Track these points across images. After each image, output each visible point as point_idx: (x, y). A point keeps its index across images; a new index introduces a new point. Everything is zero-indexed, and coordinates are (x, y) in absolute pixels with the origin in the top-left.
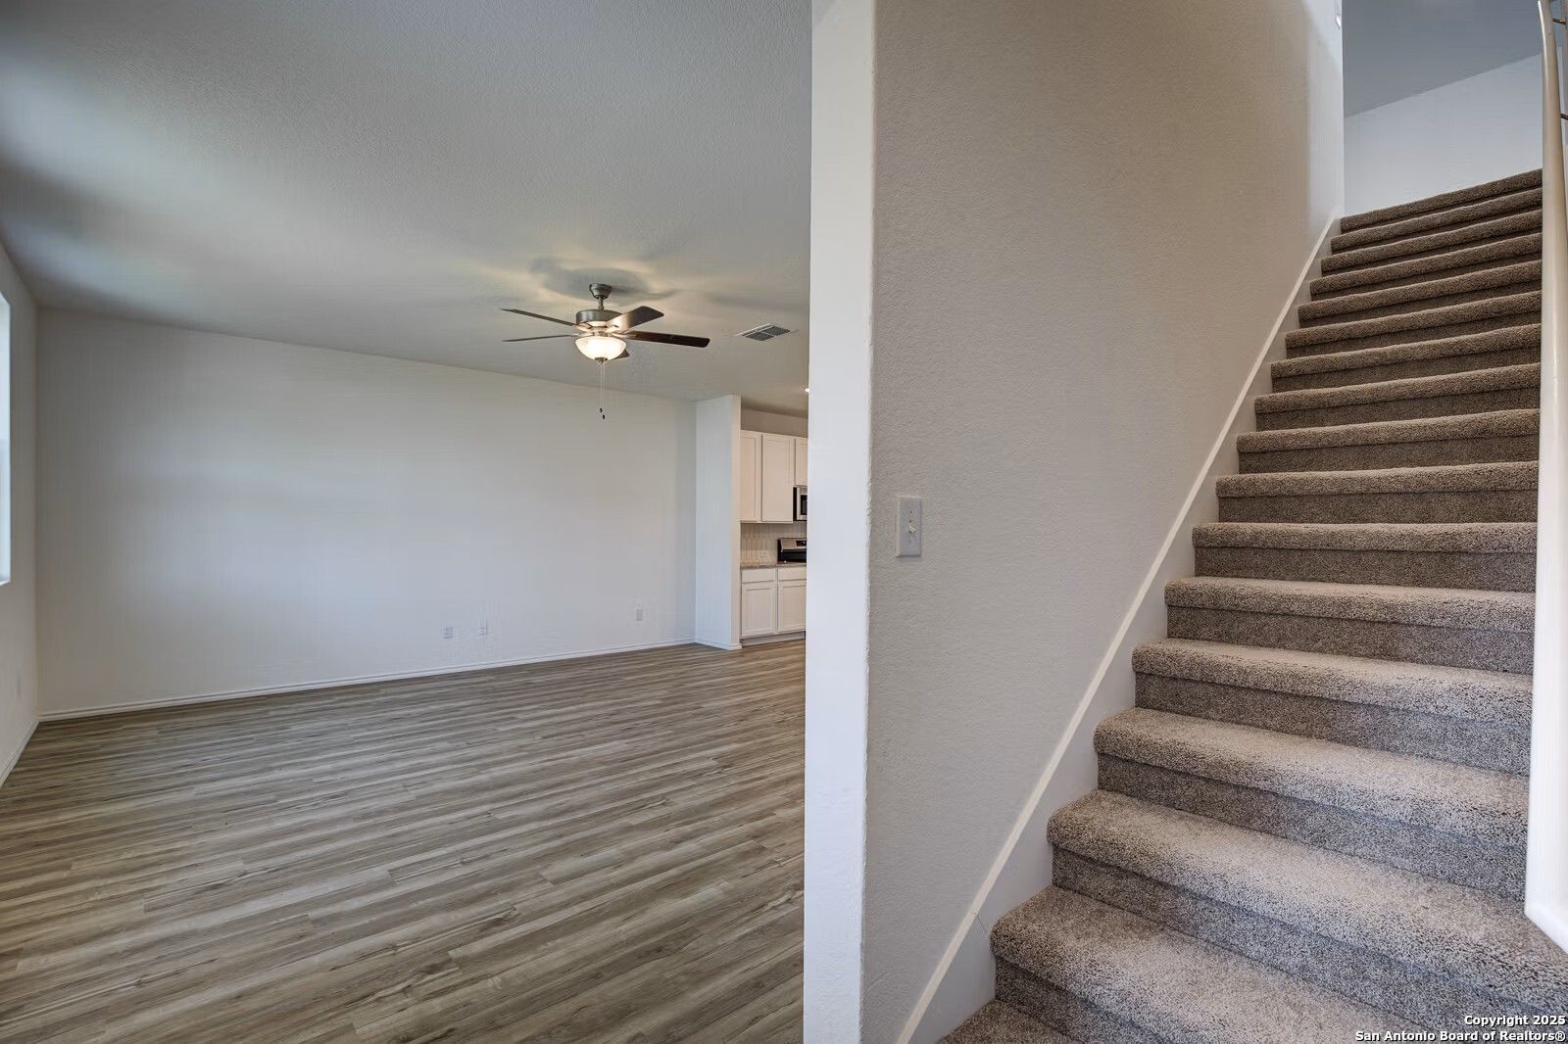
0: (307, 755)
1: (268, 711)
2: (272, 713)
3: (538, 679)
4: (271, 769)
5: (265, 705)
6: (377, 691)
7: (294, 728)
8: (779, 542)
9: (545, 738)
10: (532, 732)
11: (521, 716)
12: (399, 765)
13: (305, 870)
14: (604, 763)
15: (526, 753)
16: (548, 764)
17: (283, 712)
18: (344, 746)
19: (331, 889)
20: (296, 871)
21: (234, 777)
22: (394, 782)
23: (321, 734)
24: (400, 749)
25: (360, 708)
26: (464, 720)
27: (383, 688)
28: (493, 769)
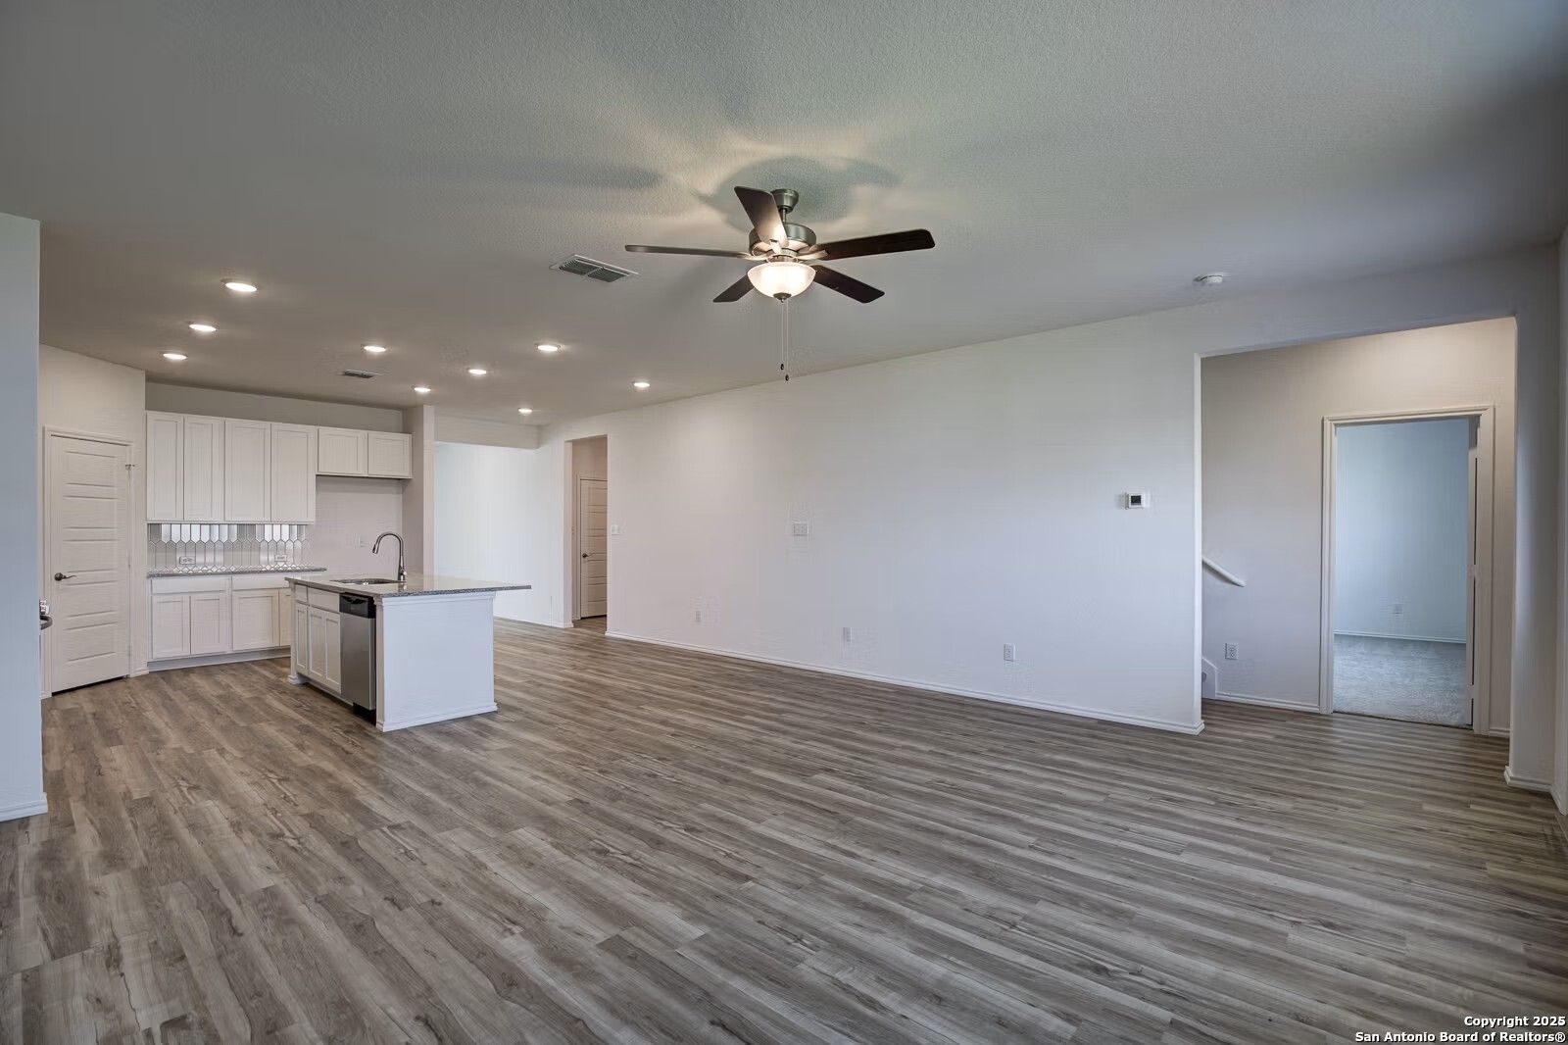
13: (1238, 894)
19: (1235, 867)
20: (1247, 897)
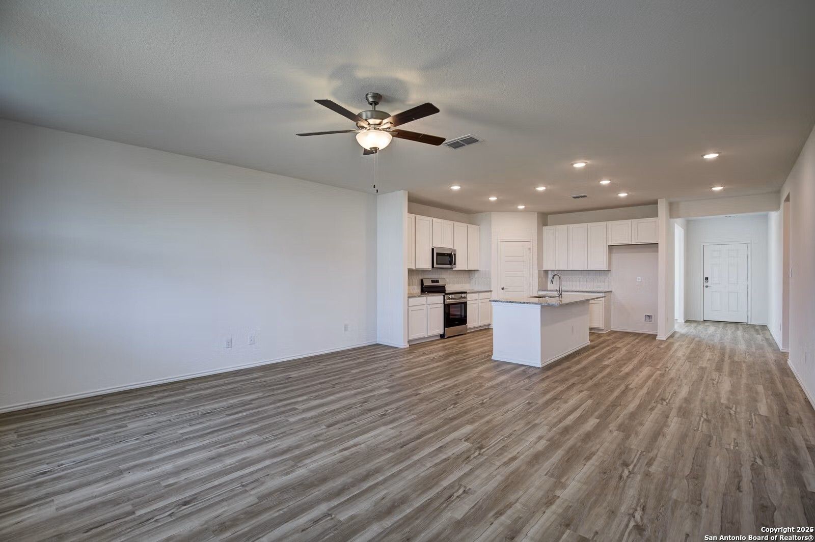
0: (150, 453)
1: (105, 410)
2: (109, 412)
3: (294, 374)
4: (121, 472)
5: (102, 404)
6: (184, 388)
7: (130, 426)
8: (422, 281)
9: (329, 426)
10: (316, 421)
11: (301, 407)
12: (229, 461)
14: (389, 450)
15: (322, 443)
16: (346, 453)
17: (118, 411)
18: (175, 443)
21: (89, 484)
22: (232, 481)
23: (154, 431)
24: (224, 443)
25: (176, 405)
26: (258, 413)
27: (188, 385)
28: (307, 461)
